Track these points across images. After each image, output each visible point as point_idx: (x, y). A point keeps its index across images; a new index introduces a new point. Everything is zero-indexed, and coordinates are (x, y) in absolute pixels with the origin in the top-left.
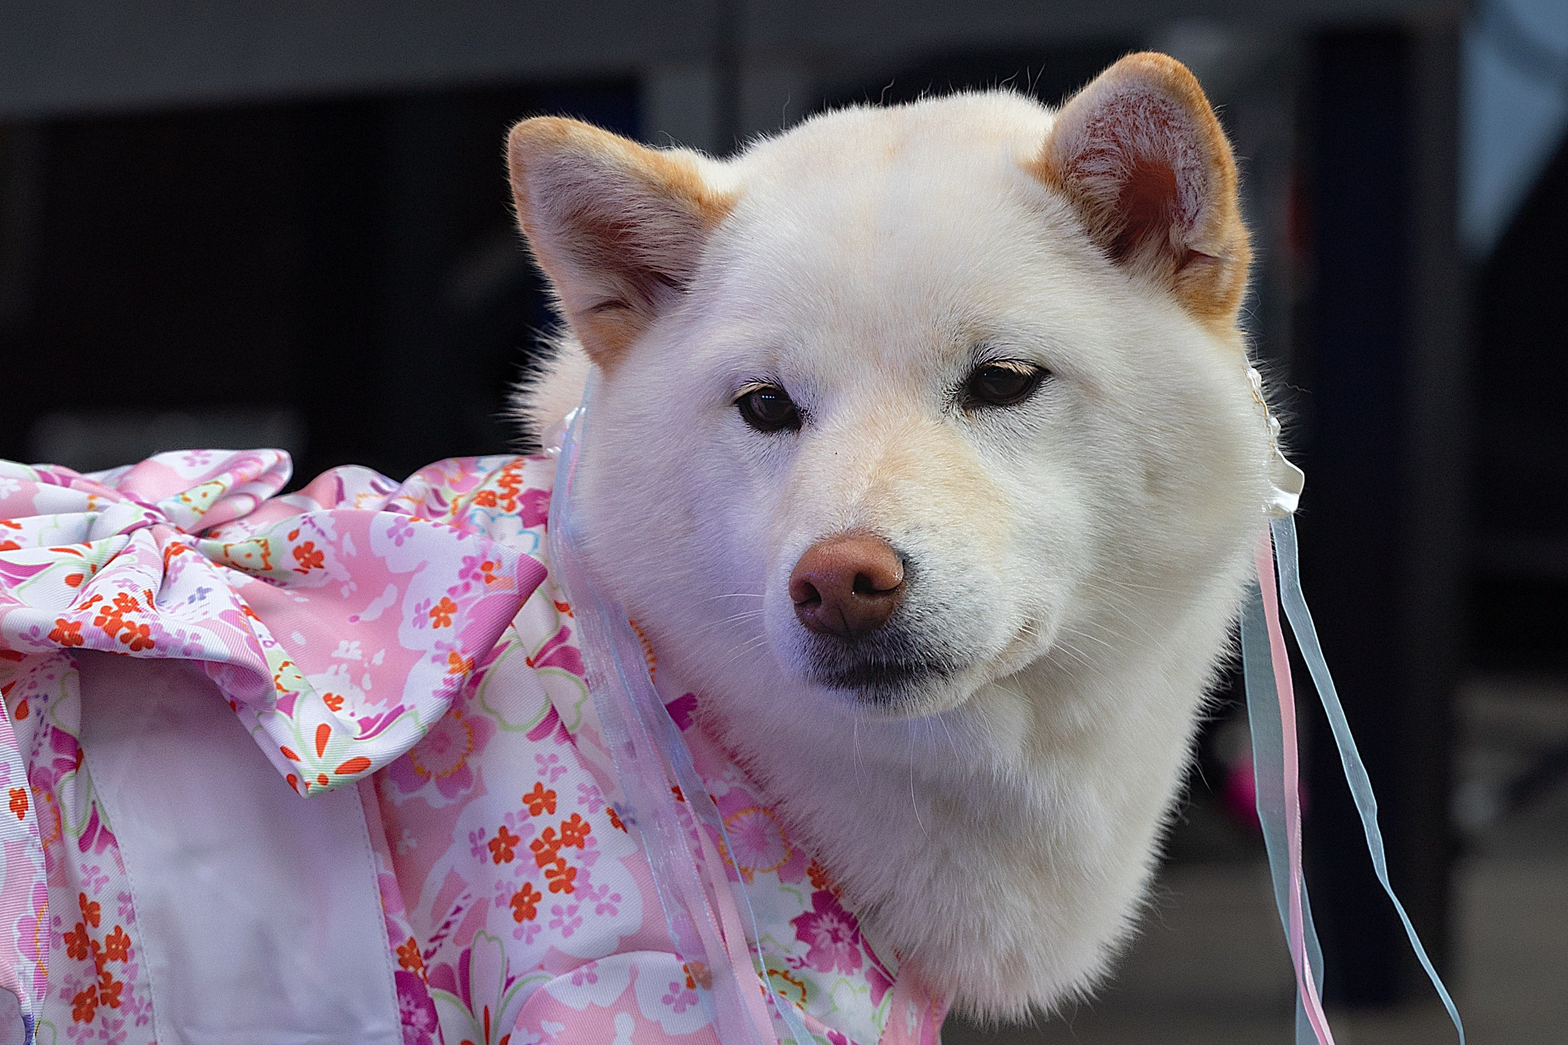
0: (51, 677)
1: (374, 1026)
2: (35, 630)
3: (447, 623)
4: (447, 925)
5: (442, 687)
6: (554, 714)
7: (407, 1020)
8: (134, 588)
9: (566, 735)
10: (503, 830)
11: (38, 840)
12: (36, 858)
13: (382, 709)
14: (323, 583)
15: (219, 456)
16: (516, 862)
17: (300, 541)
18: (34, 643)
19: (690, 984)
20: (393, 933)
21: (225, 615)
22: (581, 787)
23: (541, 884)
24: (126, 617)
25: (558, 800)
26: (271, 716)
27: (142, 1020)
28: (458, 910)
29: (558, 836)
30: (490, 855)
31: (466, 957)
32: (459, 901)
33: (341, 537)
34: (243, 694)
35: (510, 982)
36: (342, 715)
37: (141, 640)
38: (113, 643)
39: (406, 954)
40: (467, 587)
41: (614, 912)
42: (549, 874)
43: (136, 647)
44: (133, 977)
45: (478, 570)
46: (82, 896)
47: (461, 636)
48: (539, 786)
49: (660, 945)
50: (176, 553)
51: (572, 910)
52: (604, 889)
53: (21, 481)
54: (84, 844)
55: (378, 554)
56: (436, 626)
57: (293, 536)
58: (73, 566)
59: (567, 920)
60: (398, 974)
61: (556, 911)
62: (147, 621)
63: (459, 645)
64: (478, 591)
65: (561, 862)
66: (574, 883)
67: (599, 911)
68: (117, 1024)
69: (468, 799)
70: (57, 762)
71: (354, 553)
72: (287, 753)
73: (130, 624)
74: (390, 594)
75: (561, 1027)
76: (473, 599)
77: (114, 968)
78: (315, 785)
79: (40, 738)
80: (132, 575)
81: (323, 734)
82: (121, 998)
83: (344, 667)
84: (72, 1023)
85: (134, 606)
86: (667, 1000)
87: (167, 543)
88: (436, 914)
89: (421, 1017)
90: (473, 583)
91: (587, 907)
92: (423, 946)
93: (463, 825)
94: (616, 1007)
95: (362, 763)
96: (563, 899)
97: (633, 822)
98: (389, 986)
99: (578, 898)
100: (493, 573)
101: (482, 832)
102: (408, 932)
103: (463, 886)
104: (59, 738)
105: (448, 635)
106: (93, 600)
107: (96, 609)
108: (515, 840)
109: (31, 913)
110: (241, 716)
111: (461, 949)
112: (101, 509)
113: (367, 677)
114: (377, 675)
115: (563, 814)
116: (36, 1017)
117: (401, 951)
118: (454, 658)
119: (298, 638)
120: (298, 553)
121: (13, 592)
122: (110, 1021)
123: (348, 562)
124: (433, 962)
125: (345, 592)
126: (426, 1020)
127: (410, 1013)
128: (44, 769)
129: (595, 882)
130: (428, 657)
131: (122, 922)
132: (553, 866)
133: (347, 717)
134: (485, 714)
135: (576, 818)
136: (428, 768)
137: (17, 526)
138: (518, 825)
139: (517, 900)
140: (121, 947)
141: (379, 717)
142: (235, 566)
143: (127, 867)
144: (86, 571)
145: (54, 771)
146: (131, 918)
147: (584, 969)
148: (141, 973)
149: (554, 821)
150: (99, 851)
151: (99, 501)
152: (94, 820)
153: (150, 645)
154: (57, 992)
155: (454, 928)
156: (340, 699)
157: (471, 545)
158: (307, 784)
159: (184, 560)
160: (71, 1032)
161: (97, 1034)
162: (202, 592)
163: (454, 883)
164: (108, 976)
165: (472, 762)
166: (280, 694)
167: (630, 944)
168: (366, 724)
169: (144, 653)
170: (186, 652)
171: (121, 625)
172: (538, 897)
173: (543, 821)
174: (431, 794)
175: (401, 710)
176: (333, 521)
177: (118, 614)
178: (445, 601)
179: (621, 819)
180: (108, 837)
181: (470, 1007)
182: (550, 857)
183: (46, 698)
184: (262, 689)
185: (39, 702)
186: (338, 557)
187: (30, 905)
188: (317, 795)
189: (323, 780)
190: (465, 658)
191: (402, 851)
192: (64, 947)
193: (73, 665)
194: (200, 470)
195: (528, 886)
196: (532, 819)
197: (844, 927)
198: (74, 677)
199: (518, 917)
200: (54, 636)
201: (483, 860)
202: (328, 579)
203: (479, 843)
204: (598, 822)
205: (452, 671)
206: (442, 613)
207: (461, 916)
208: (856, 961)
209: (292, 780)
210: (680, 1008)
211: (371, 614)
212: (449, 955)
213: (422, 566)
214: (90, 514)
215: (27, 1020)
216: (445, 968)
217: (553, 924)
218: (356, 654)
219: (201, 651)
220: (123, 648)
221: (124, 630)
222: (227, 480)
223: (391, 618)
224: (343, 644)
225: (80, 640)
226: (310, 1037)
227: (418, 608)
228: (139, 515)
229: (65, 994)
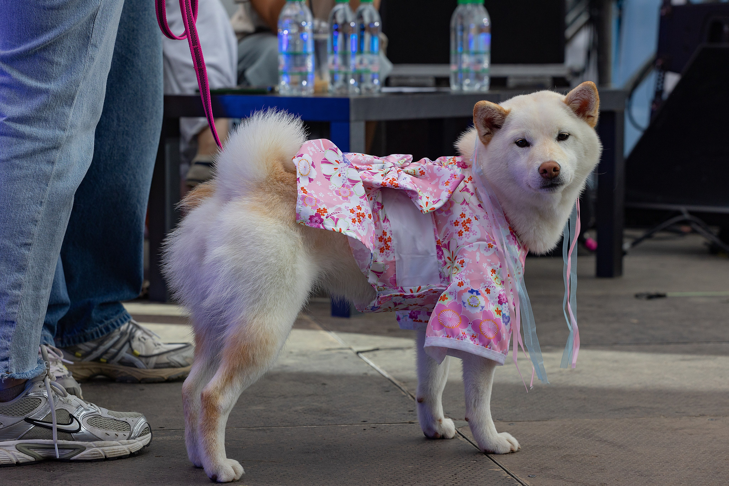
0: (376, 193)
1: (432, 254)
2: (378, 184)
3: (448, 185)
4: (446, 237)
5: (447, 196)
6: (465, 200)
7: (438, 253)
8: (395, 177)
9: (467, 204)
10: (456, 220)
11: (373, 223)
12: (373, 226)
13: (436, 199)
14: (424, 177)
15: (402, 155)
16: (459, 226)
17: (421, 170)
18: (378, 186)
19: (489, 247)
20: (436, 238)
21: (410, 182)
22: (470, 213)
23: (463, 230)
24: (394, 182)
25: (466, 215)
26: (418, 200)
27: (393, 252)
28: (448, 234)
29: (466, 222)
30: (454, 225)
31: (449, 243)
32: (448, 233)
33: (428, 169)
34: (412, 196)
35: (458, 247)
36: (429, 200)
37: (397, 186)
38: (392, 186)
39: (438, 242)
40: (451, 179)
41: (476, 235)
42: (465, 228)
43: (396, 187)
44: (391, 245)
45: (453, 176)
46: (384, 231)
47: (450, 187)
48: (462, 213)
49: (484, 240)
50: (400, 171)
51: (469, 234)
52: (474, 231)
53: (371, 158)
54: (384, 222)
55: (435, 173)
56: (446, 185)
57: (419, 169)
58: (382, 173)
59: (468, 236)
60: (436, 245)
61: (466, 234)
62: (398, 183)
63: (450, 189)
64: (453, 180)
65: (467, 226)
66: (469, 230)
67: (473, 235)
68: (389, 253)
69: (450, 215)
70: (378, 208)
71: (430, 172)
72: (421, 206)
73: (395, 183)
74: (437, 180)
75: (467, 255)
76: (452, 181)
77: (389, 243)
78: (426, 212)
79: (375, 203)
80: (394, 175)
81: (427, 203)
82: (390, 248)
83: (429, 192)
84: (380, 253)
85: (395, 180)
86: (485, 250)
87: (398, 170)
88: (444, 235)
89: (440, 253)
90: (452, 178)
91: (471, 234)
92: (441, 240)
93: (449, 220)
94: (476, 251)
95: (434, 208)
96: (467, 232)
97: (479, 218)
98: (435, 248)
99: (470, 232)
100: (456, 177)
101: (452, 221)
102: (439, 238)
103: (449, 230)
104: (378, 203)
105: (448, 187)
106: (388, 179)
107: (389, 180)
108: (459, 222)
109: (372, 235)
110: (412, 200)
111: (448, 241)
112: (385, 163)
113: (433, 194)
114: (435, 193)
115: (467, 218)
116: (373, 253)
117: (437, 241)
118: (449, 191)
119: (421, 187)
120: (420, 172)
121: (373, 177)
122: (388, 252)
123: (429, 174)
124: (443, 243)
125: (428, 179)
126: (441, 253)
127: (439, 252)
128: (376, 209)
129: (472, 229)
130: (444, 191)
131: (390, 235)
132: (465, 227)
133: (430, 200)
134: (453, 200)
135: (469, 218)
136: (443, 209)
137: (372, 166)
138: (459, 220)
139: (459, 233)
140: (390, 240)
141: (436, 201)
142: (409, 174)
143: (391, 226)
144: (384, 174)
145: (378, 209)
146: (392, 234)
147: (471, 245)
148: (393, 244)
149: (465, 219)
150: (386, 223)
151: (384, 162)
152: (386, 217)
153: (398, 187)
154: (377, 248)
155: (447, 237)
156: (428, 197)
157: (452, 172)
158: (425, 212)
159: (401, 172)
160: (380, 255)
161: (384, 255)
162: (405, 178)
163: (447, 229)
164: (387, 245)
165: (451, 209)
166: (419, 196)
167: (479, 240)
168: (433, 202)
169: (397, 188)
170: (404, 188)
171: (393, 183)
172: (463, 232)
173: (463, 219)
174: (444, 214)
175: (440, 200)
176: (427, 167)
177: (393, 181)
178: (447, 181)
179: (477, 218)
180: (388, 220)
181: (449, 251)
182: (465, 225)
183: (375, 196)
184: (417, 195)
185: (374, 197)
186: (427, 173)
187: (372, 234)
188: (426, 214)
189: (427, 211)
190: (451, 191)
191: (438, 224)
192: (378, 240)
193: (380, 190)
194: (399, 158)
195: (461, 230)
196: (461, 219)
197: (514, 237)
198: (380, 192)
199: (459, 236)
200: (382, 184)
201: (453, 226)
202: (425, 177)
203: (452, 223)
204: (473, 219)
205: (449, 193)
206: (447, 183)
207: (448, 235)
208: (516, 244)
209: (421, 211)
210: (487, 251)
211: (433, 183)
212: (446, 242)
213: (443, 175)
214: (383, 164)
215: (372, 254)
216: (445, 244)
217: (465, 237)
218: (431, 190)
219: (407, 188)
220: (393, 187)
221: (394, 184)
222: (406, 159)
223: (437, 184)
224: (429, 188)
225: (386, 186)
226: (421, 256)
227: (442, 182)
228: (392, 165)
229: (378, 248)
